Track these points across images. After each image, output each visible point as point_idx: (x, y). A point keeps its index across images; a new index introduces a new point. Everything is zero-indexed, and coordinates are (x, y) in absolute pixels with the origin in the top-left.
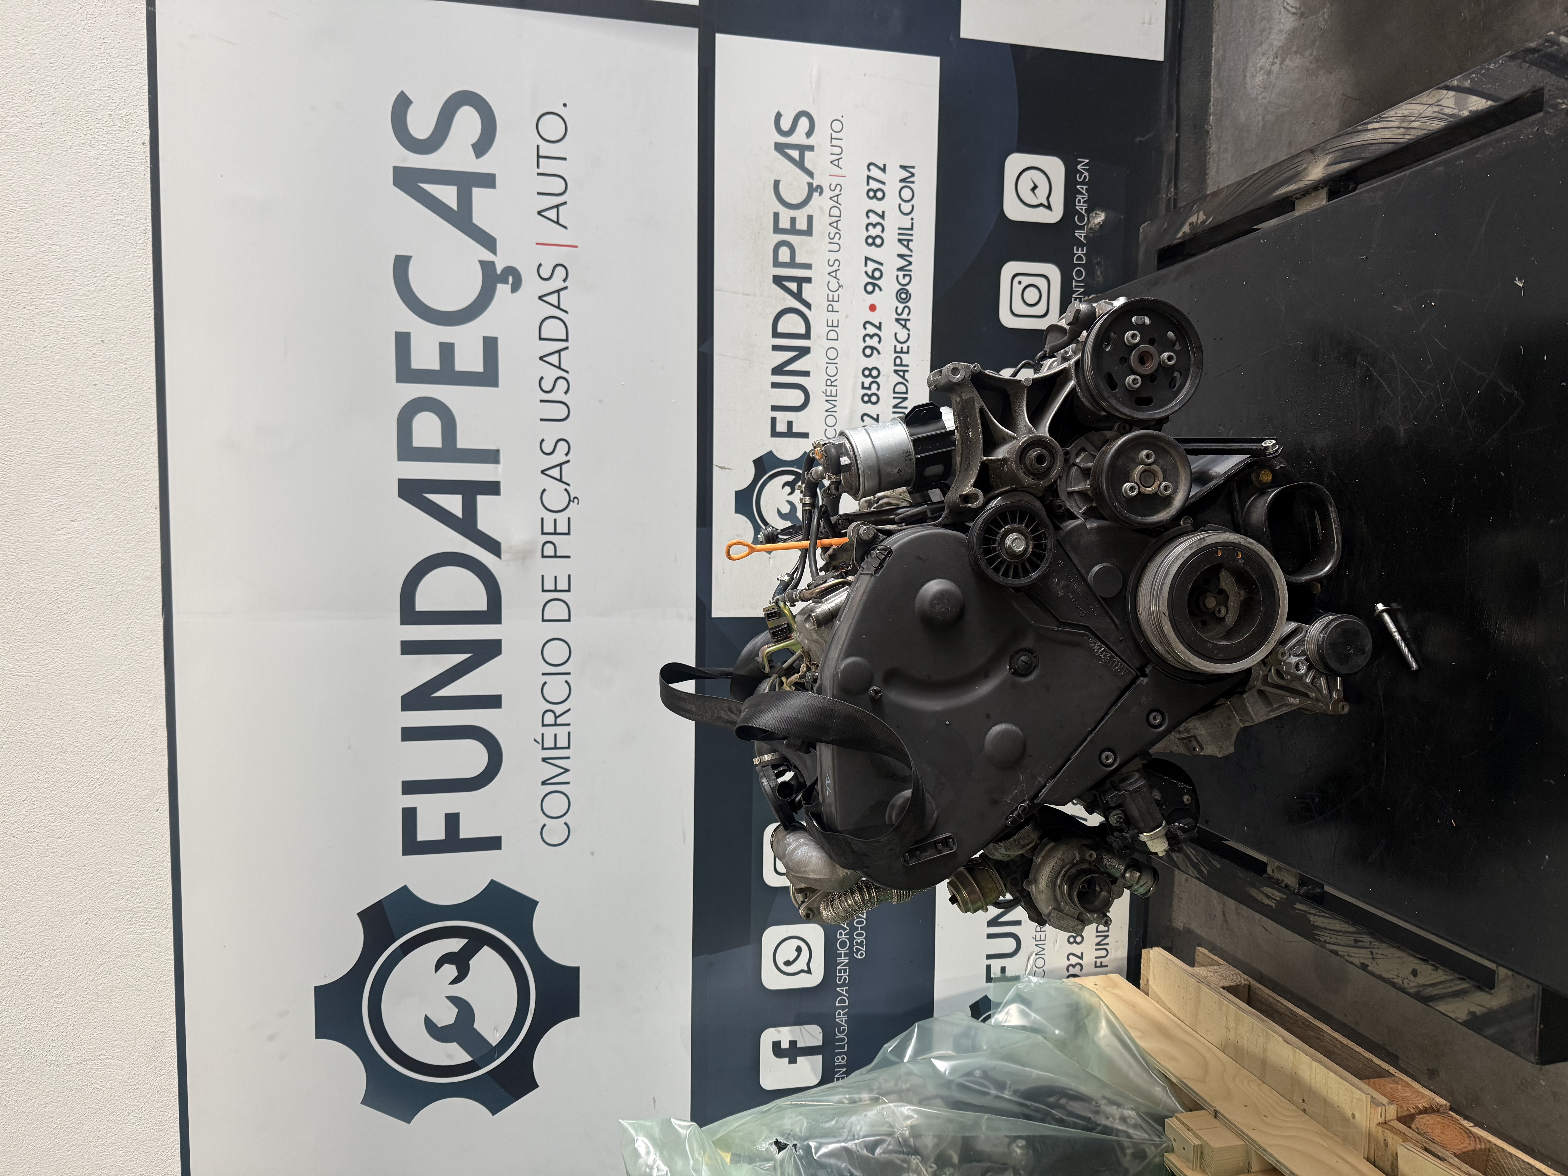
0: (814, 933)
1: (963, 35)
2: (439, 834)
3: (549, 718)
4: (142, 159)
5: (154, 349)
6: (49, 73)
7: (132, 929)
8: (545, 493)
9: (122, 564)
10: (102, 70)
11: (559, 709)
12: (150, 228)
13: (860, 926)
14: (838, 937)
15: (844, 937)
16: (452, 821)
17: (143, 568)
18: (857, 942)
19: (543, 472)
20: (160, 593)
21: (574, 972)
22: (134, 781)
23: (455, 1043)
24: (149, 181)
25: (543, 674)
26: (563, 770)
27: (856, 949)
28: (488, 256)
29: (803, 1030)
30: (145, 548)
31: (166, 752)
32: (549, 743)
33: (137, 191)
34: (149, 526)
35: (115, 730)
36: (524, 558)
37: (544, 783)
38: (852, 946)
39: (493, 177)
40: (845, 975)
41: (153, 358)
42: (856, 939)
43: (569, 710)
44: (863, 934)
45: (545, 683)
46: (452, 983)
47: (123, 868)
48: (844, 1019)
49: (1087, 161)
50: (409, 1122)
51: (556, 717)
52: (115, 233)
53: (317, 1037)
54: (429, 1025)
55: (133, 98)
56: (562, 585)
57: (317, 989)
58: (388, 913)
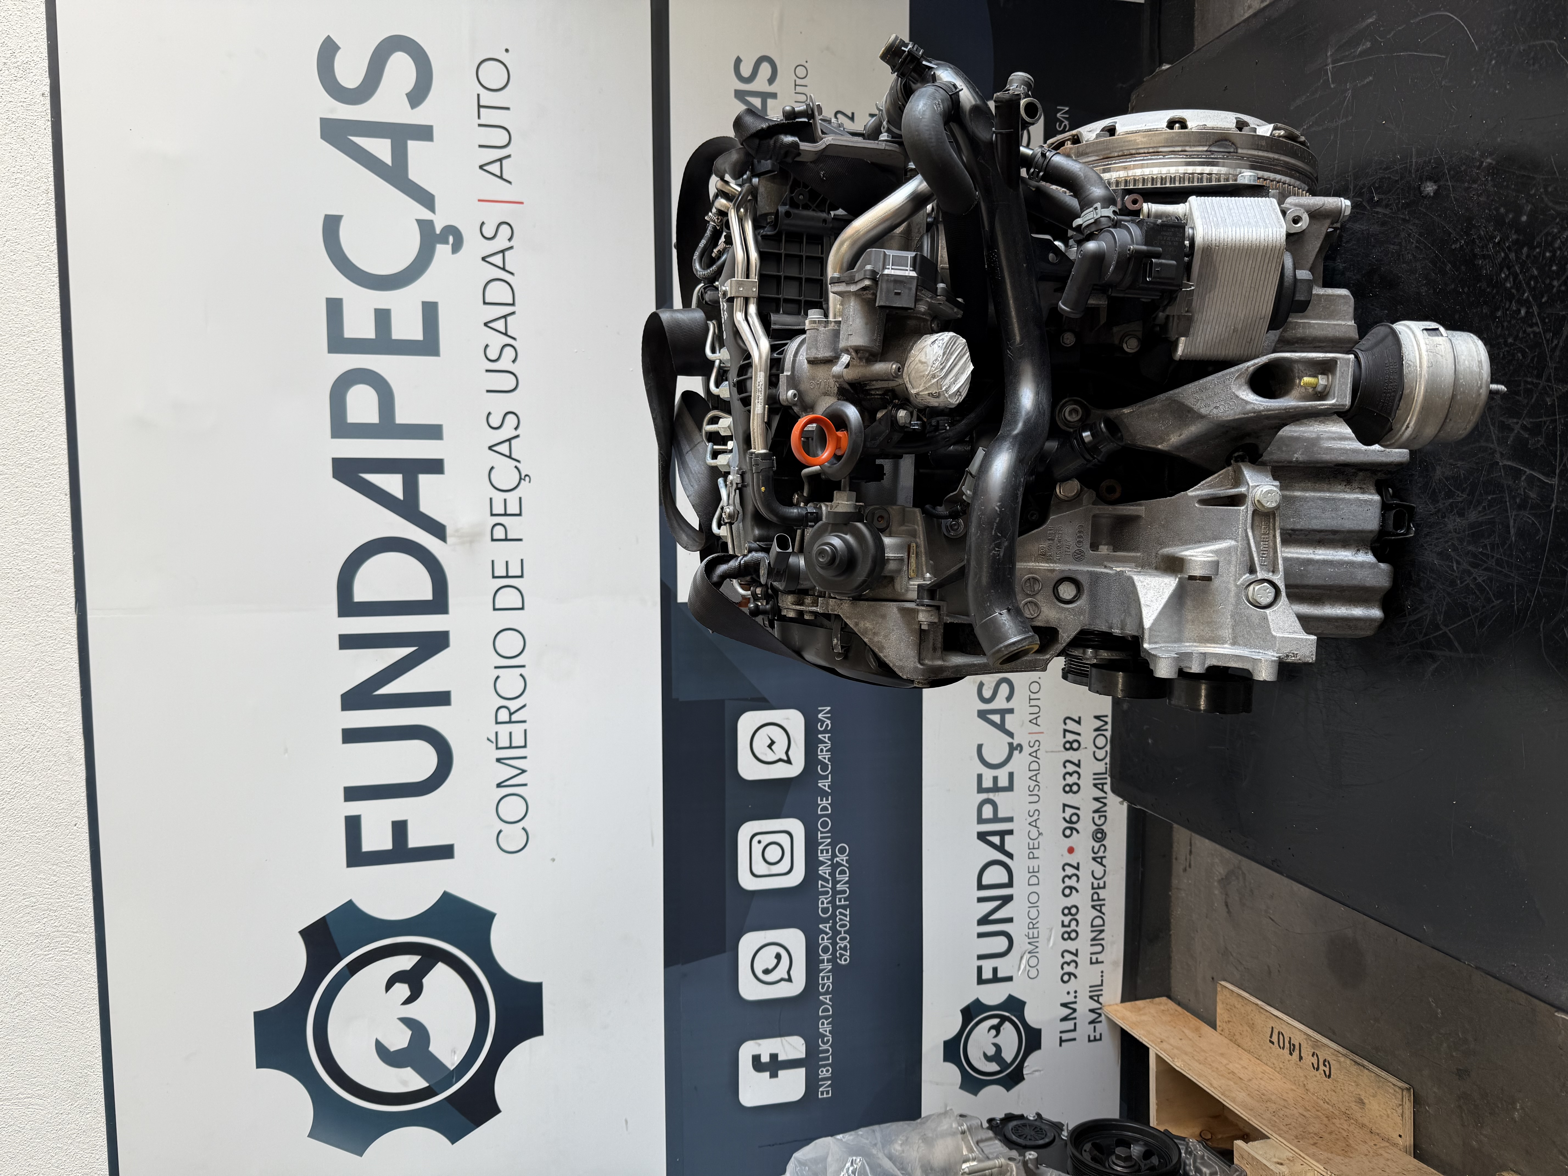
0: (794, 939)
2: (386, 844)
3: (504, 715)
4: (42, 112)
5: (59, 320)
7: (50, 956)
8: (493, 471)
9: (30, 556)
11: (514, 705)
12: (52, 188)
13: (843, 930)
14: (820, 942)
15: (826, 942)
16: (400, 829)
17: (53, 560)
18: (840, 947)
19: (490, 448)
20: (73, 587)
21: (537, 988)
22: (48, 793)
23: (409, 1069)
24: (50, 136)
25: (496, 667)
26: (520, 771)
27: (840, 954)
28: (426, 214)
29: (784, 1042)
30: (55, 538)
31: (82, 761)
32: (504, 742)
33: (37, 147)
34: (59, 514)
35: (27, 739)
36: (471, 542)
37: (499, 785)
38: (835, 950)
39: (430, 128)
40: (829, 983)
41: (59, 330)
42: (838, 943)
43: (524, 706)
44: (846, 938)
45: (498, 677)
46: (404, 1004)
47: (40, 889)
48: (828, 1029)
49: (1067, 108)
50: (361, 1156)
51: (511, 714)
52: (13, 193)
53: (258, 1067)
54: (381, 1049)
55: (30, 44)
56: (515, 570)
57: (256, 1014)
58: (332, 930)
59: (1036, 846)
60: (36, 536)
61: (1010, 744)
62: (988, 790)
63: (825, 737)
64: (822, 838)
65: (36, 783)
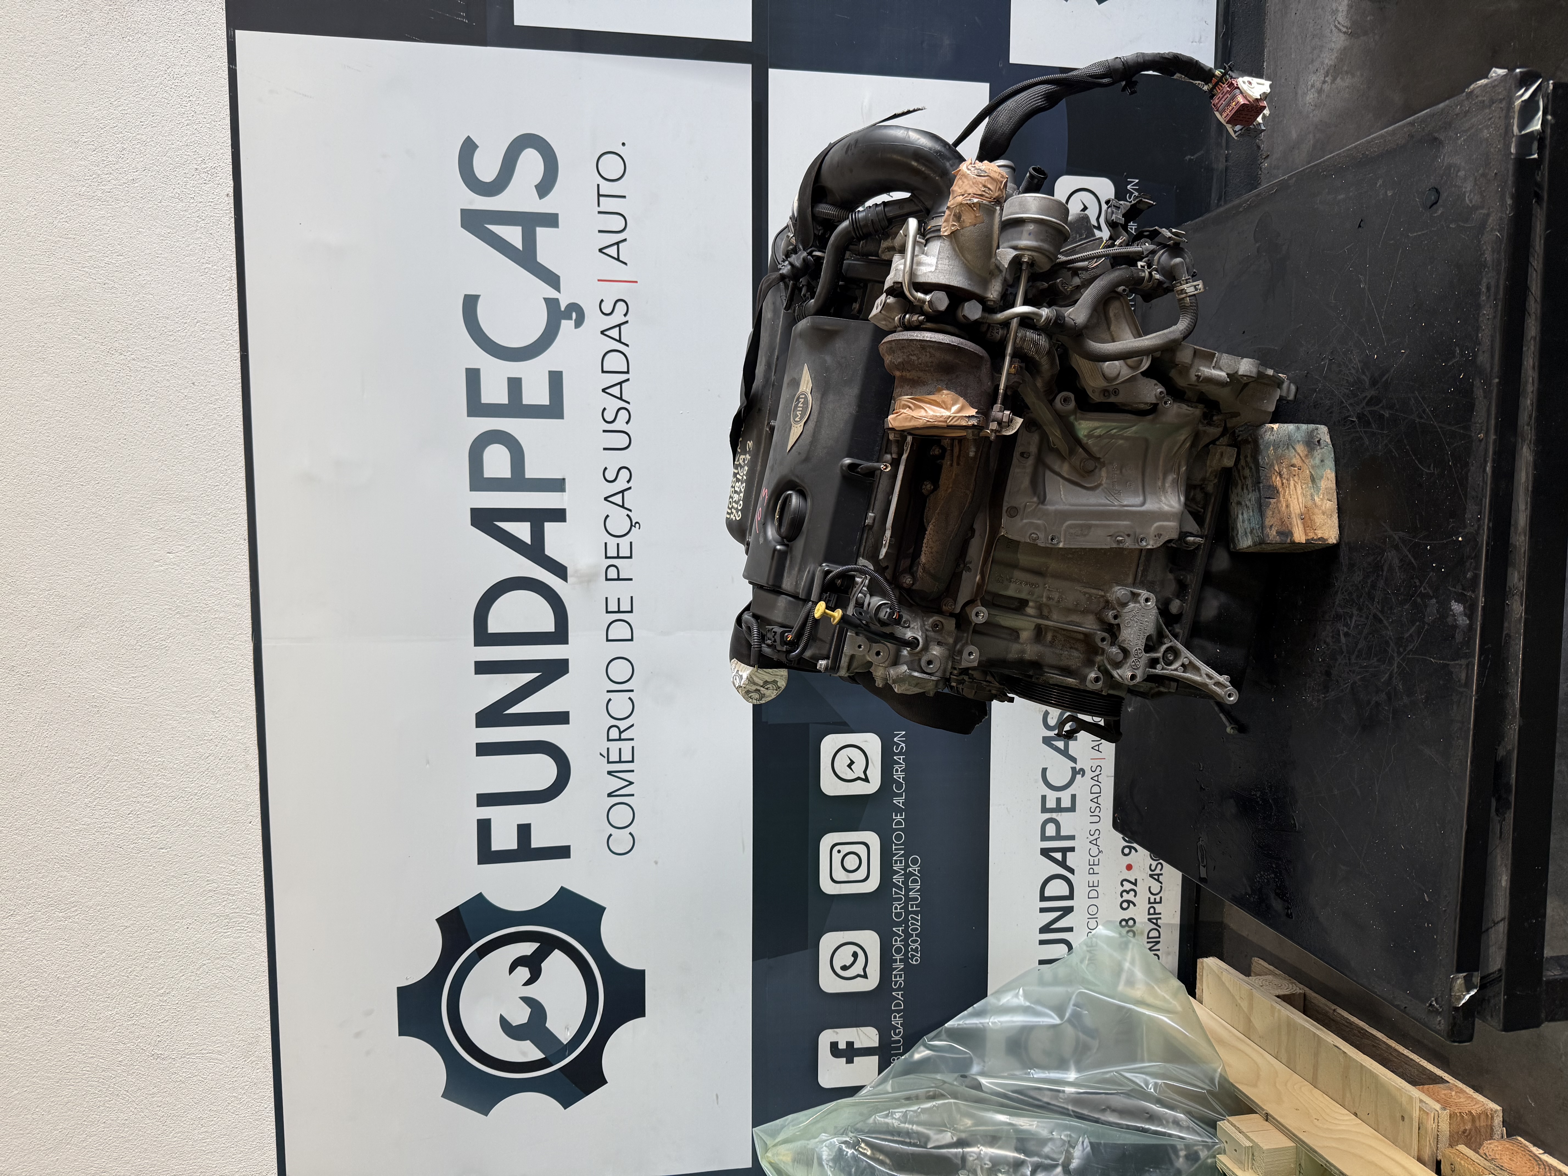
0: (870, 940)
1: (1013, 59)
2: (512, 844)
3: (614, 733)
4: (226, 210)
5: (241, 390)
6: (141, 132)
7: (229, 933)
8: (608, 519)
9: (215, 592)
10: (188, 127)
11: (623, 725)
12: (235, 275)
13: (914, 933)
14: (894, 943)
15: (899, 944)
16: (524, 831)
17: (234, 596)
18: (912, 948)
19: (606, 499)
20: (250, 619)
21: (640, 975)
22: (228, 795)
23: (528, 1041)
24: (234, 230)
25: (608, 691)
26: (628, 783)
27: (911, 955)
28: (552, 294)
29: (860, 1032)
30: (236, 577)
31: (257, 768)
32: (614, 757)
33: (222, 240)
34: (239, 557)
36: (589, 581)
37: (610, 795)
38: (907, 952)
39: (556, 216)
40: (901, 980)
41: (240, 399)
42: (910, 945)
43: (633, 725)
44: (917, 941)
45: (610, 700)
46: (524, 985)
48: (899, 1022)
49: (1137, 181)
50: (486, 1115)
51: (620, 733)
53: (400, 1035)
54: (504, 1023)
55: (217, 152)
56: (625, 606)
57: (400, 990)
58: (464, 919)
59: (1096, 863)
60: (220, 575)
61: (1073, 769)
62: (1051, 810)
63: (900, 759)
64: (896, 850)
65: (218, 786)
